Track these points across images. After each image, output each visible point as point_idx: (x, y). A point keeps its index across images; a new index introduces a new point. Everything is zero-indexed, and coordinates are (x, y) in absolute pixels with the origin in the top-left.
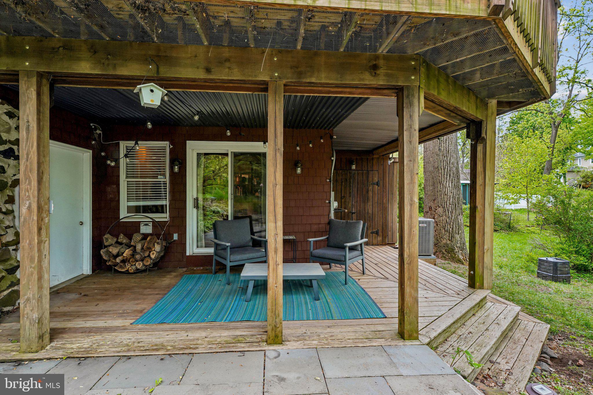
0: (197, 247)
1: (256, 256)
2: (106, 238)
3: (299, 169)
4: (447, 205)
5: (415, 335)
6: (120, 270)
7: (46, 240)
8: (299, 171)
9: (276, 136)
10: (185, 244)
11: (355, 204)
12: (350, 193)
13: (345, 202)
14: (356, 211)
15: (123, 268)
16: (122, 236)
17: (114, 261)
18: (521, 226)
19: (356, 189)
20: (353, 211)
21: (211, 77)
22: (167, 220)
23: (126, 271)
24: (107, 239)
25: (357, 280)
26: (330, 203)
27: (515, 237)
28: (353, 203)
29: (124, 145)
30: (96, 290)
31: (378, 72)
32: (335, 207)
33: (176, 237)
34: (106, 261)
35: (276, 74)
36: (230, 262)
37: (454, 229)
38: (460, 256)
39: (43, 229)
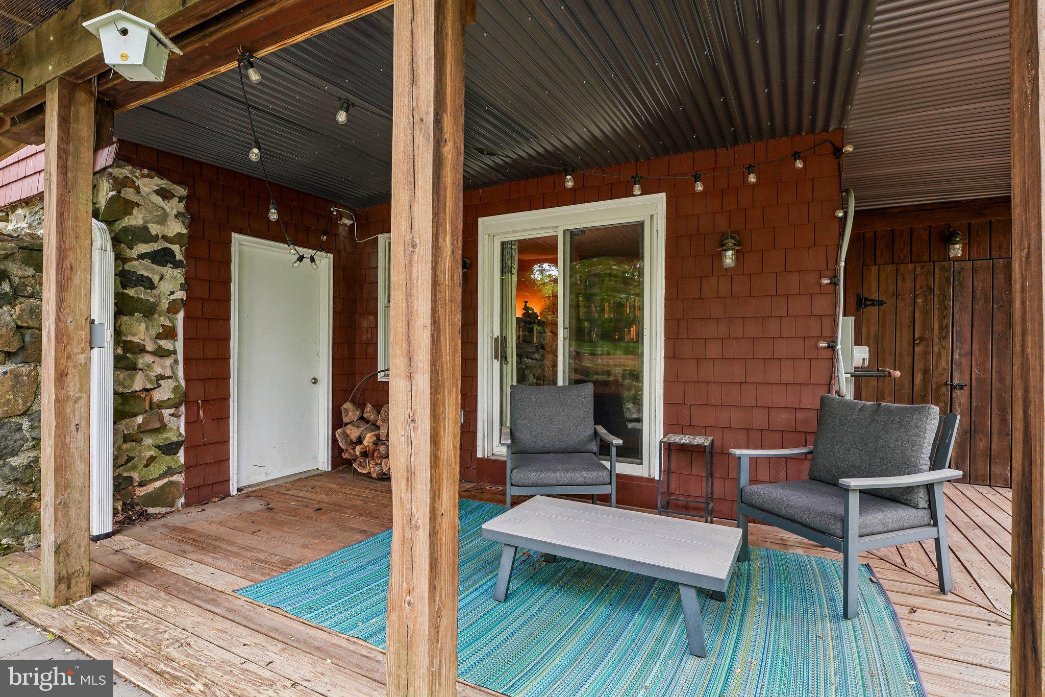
0: (501, 442)
1: (580, 480)
2: (344, 408)
3: (729, 253)
6: (360, 470)
7: (81, 397)
8: (729, 259)
10: (475, 433)
11: (965, 362)
12: (943, 328)
13: (926, 353)
14: (967, 382)
15: (364, 468)
16: (369, 407)
17: (352, 451)
19: (967, 318)
20: (956, 382)
23: (368, 473)
24: (346, 411)
25: (901, 611)
26: (832, 347)
28: (956, 356)
29: (385, 241)
32: (858, 362)
34: (343, 450)
36: (512, 485)
39: (70, 375)
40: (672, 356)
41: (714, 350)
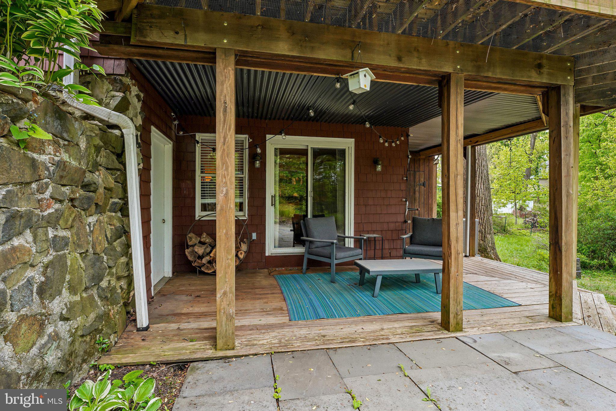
0: (275, 247)
2: (189, 237)
3: (379, 166)
4: (479, 206)
5: (570, 317)
6: (206, 271)
8: (379, 168)
9: (457, 128)
10: (264, 243)
15: (210, 269)
16: (204, 235)
17: (200, 261)
18: (514, 229)
21: (401, 65)
22: (246, 218)
23: (213, 272)
24: (191, 238)
26: (406, 201)
27: (511, 239)
30: (203, 291)
31: (542, 71)
33: (254, 236)
34: (192, 262)
35: (458, 67)
36: (336, 259)
37: (486, 230)
38: (492, 256)
40: (356, 205)
41: (371, 202)
